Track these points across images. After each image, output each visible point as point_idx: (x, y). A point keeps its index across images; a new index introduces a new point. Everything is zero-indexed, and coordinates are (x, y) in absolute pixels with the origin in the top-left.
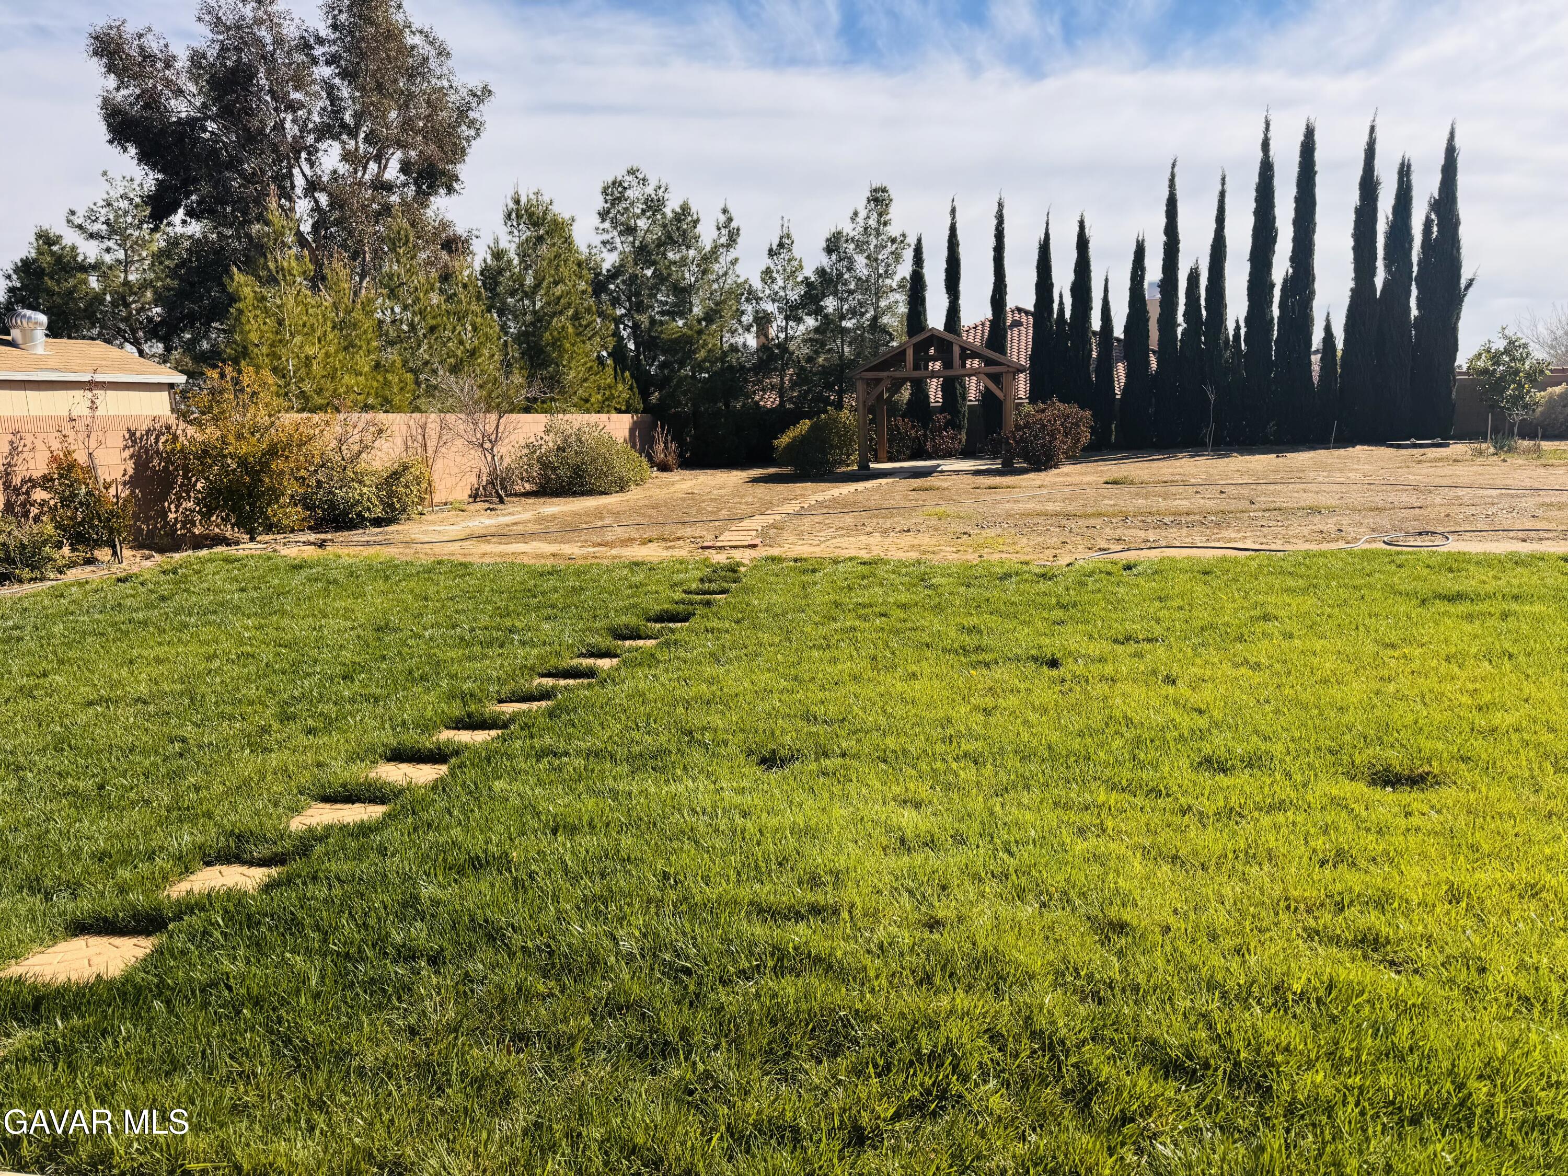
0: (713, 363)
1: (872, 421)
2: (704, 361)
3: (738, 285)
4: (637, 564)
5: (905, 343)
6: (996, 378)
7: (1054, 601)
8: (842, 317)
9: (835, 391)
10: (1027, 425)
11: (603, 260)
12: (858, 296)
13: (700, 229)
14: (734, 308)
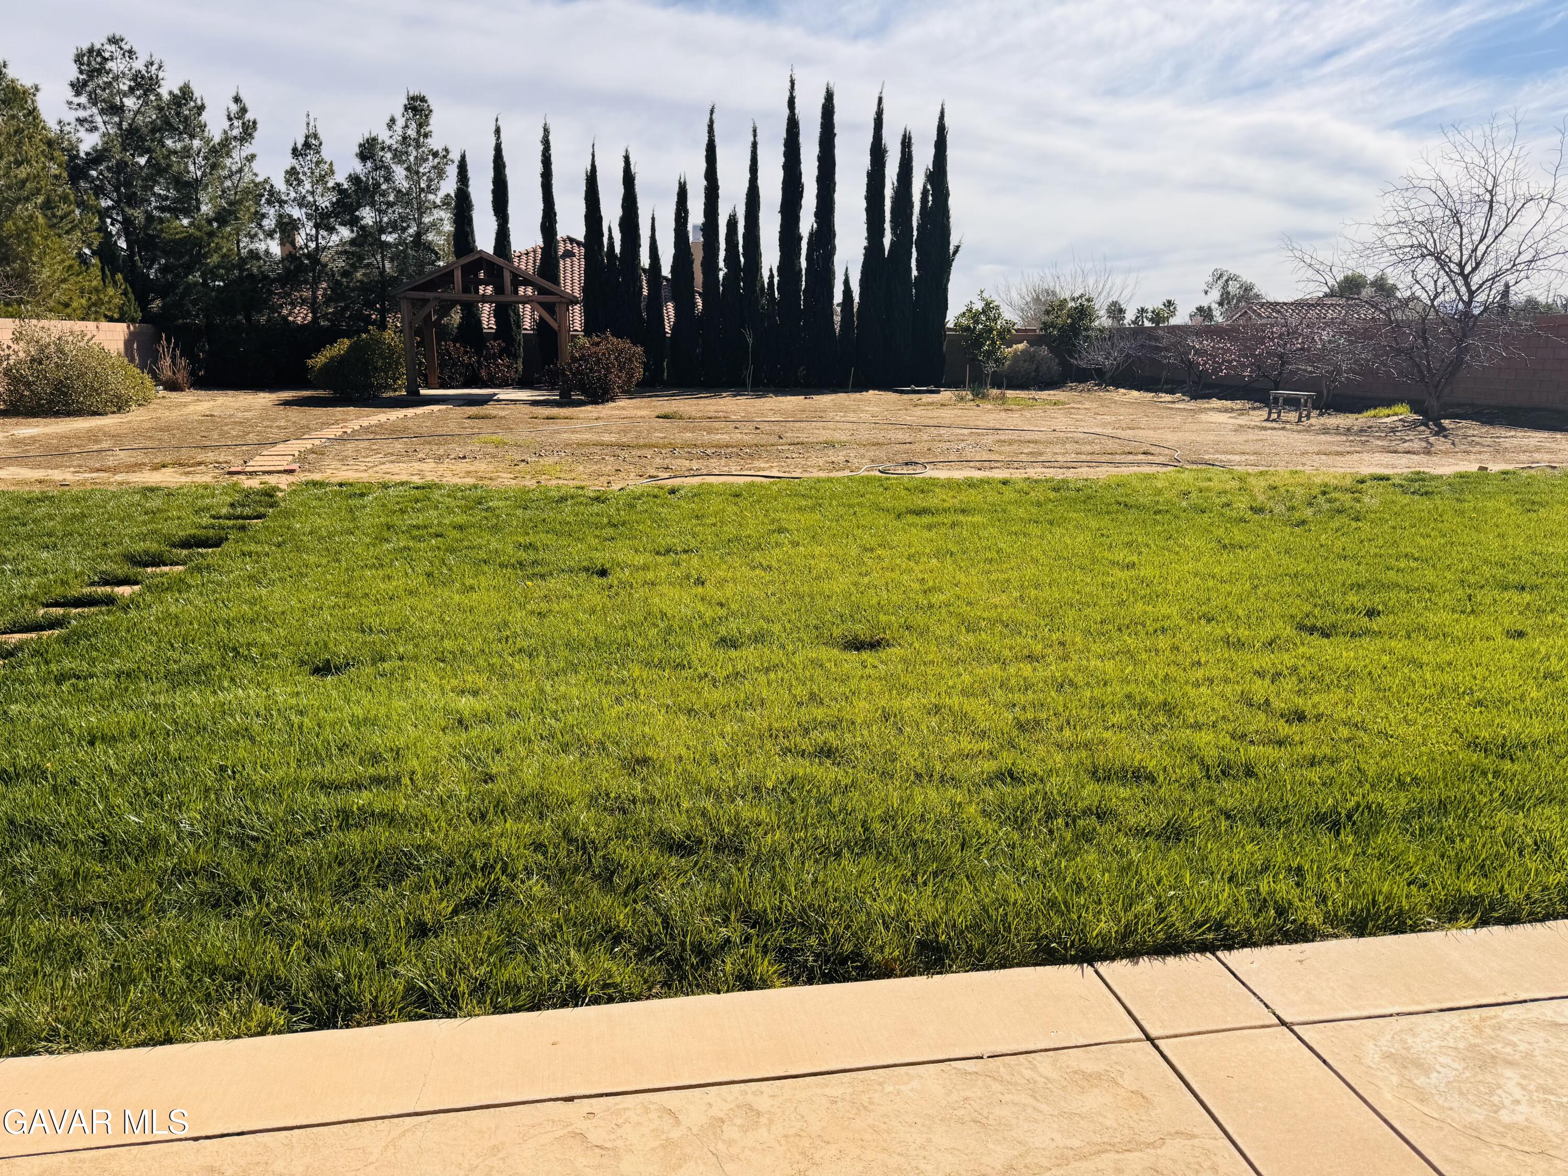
0: (229, 270)
1: (419, 344)
2: (218, 267)
3: (256, 185)
4: (152, 490)
5: (453, 263)
6: (550, 308)
7: (605, 520)
8: (382, 230)
9: (377, 310)
10: (582, 357)
11: (80, 140)
12: (399, 209)
13: (205, 117)
14: (252, 210)
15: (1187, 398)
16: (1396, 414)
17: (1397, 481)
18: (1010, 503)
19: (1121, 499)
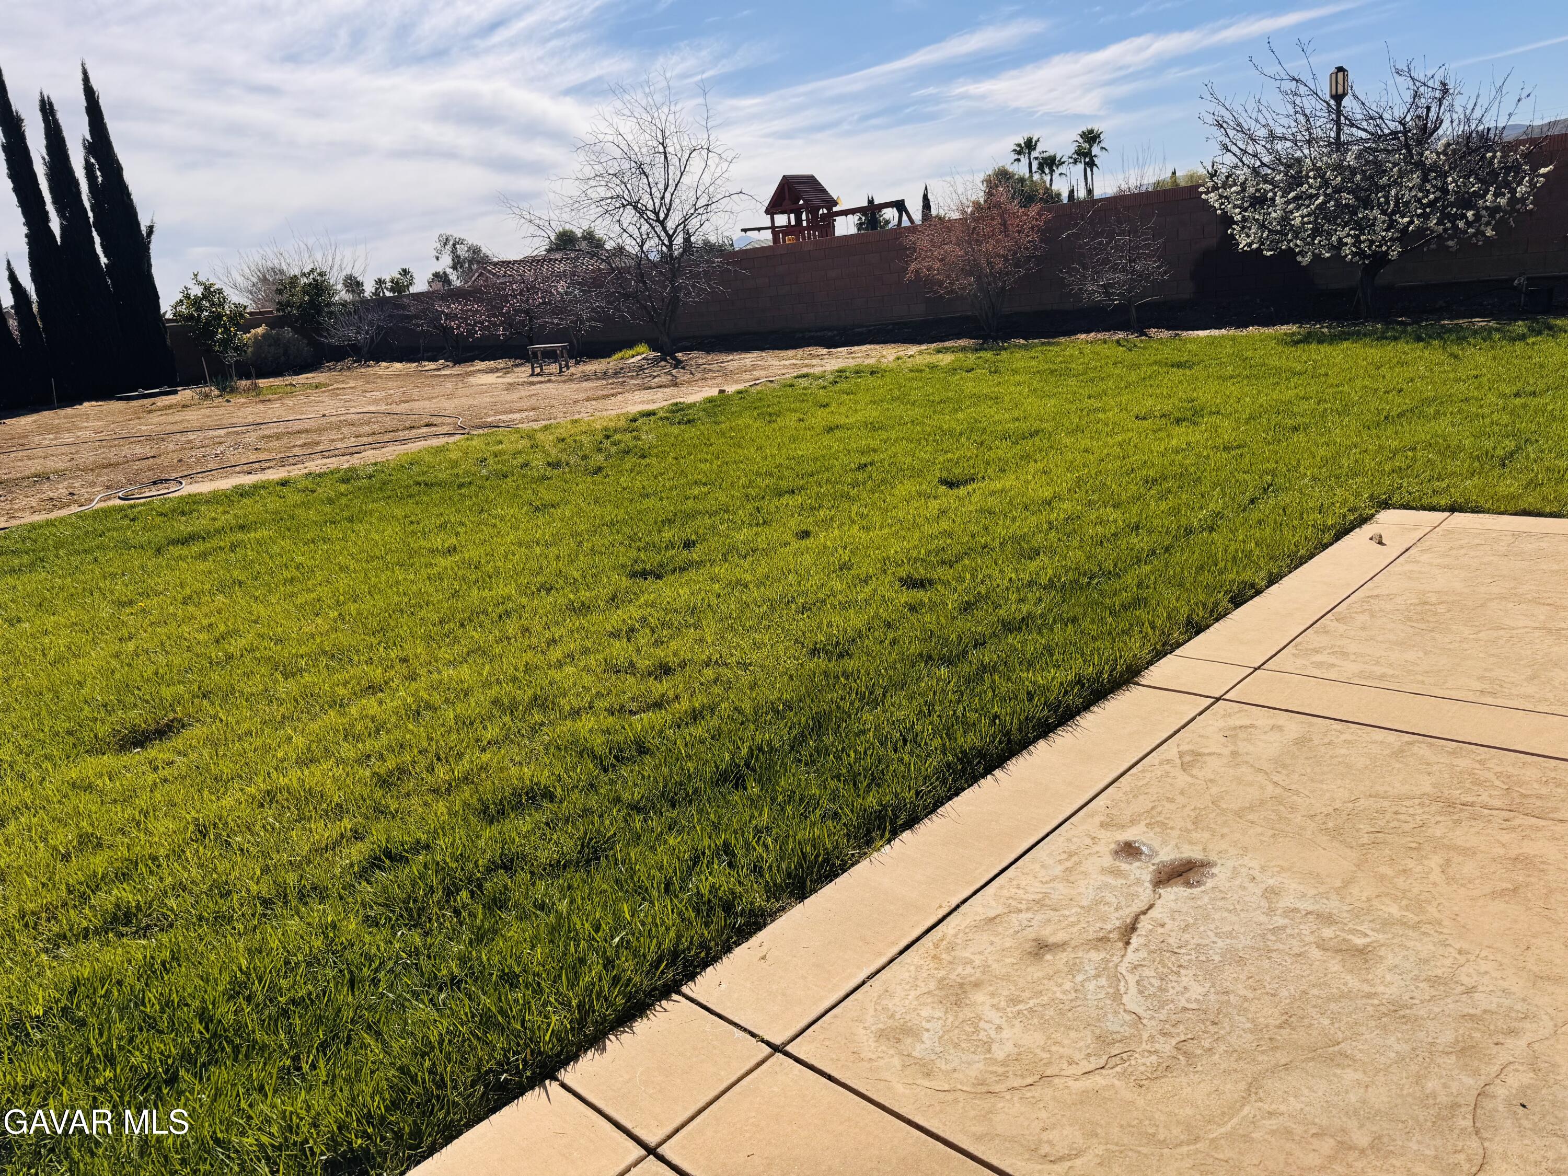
15: (451, 364)
16: (638, 354)
17: (661, 414)
18: (297, 506)
19: (420, 479)
